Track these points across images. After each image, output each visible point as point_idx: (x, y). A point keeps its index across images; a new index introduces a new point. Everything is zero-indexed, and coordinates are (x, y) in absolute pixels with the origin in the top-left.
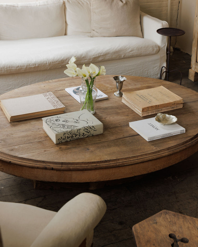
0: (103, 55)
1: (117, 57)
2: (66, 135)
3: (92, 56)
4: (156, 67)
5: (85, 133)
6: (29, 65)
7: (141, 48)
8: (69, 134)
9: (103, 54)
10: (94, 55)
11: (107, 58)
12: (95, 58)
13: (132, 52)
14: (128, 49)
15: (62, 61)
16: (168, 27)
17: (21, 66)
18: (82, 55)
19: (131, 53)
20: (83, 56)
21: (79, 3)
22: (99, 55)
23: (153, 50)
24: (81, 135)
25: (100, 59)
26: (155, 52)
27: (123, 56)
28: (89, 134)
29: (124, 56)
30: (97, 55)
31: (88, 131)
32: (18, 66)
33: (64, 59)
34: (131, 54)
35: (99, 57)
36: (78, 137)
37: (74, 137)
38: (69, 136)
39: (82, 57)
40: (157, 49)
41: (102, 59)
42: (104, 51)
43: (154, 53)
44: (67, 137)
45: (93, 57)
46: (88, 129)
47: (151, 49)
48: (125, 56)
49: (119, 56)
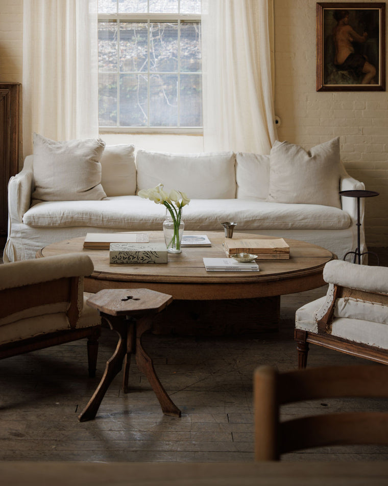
0: (259, 220)
1: (281, 225)
2: (122, 255)
3: (243, 219)
4: (346, 248)
5: (145, 258)
6: (156, 220)
7: (320, 216)
8: (126, 254)
9: (259, 218)
10: (246, 218)
11: (266, 224)
12: (247, 222)
13: (306, 221)
14: (299, 216)
15: (200, 219)
16: (365, 190)
17: (145, 220)
18: (229, 215)
19: (303, 221)
20: (231, 216)
21: (257, 158)
22: (254, 218)
23: (339, 222)
24: (140, 259)
25: (256, 224)
26: (343, 225)
27: (290, 224)
28: (150, 260)
29: (292, 225)
30: (250, 218)
31: (149, 256)
32: (142, 219)
33: (203, 217)
34: (303, 223)
35: (253, 221)
36: (135, 260)
37: (131, 259)
38: (125, 257)
39: (229, 218)
40: (346, 220)
41: (258, 224)
42: (262, 215)
43: (341, 226)
44: (122, 258)
45: (245, 220)
46: (149, 254)
47: (335, 219)
48: (294, 226)
49: (285, 223)
